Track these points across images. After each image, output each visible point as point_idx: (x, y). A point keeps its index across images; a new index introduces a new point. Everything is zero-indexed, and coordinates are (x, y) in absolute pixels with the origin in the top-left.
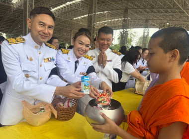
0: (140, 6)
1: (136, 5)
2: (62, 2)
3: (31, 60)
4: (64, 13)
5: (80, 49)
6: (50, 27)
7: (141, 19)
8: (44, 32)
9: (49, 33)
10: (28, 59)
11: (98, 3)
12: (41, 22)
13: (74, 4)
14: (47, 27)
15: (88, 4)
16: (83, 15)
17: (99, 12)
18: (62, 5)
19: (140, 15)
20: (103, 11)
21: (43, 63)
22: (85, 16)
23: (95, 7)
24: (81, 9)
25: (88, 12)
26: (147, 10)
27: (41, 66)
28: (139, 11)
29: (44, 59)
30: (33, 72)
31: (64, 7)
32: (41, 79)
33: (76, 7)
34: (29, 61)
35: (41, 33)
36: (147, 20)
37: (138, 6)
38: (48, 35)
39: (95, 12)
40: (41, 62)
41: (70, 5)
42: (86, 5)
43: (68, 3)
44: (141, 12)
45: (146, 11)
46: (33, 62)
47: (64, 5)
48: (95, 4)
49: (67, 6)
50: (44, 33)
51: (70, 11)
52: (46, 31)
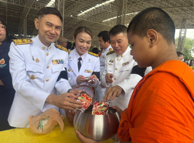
0: (175, 5)
1: (171, 4)
2: (92, 5)
3: (37, 61)
4: (94, 16)
5: (82, 47)
6: (57, 27)
7: (177, 19)
8: (51, 32)
9: (56, 34)
10: (34, 60)
11: (128, 4)
12: (48, 22)
13: (103, 6)
14: (54, 27)
15: (117, 5)
16: (113, 17)
17: (129, 13)
18: (91, 7)
19: (176, 14)
20: (133, 12)
21: (51, 65)
22: (115, 18)
23: (125, 8)
24: (110, 11)
25: (117, 14)
26: (185, 8)
27: (47, 68)
28: (175, 10)
29: (53, 61)
30: (39, 74)
31: (94, 10)
32: (47, 81)
33: (105, 9)
34: (34, 62)
35: (48, 33)
36: (184, 20)
37: (173, 5)
38: (56, 35)
39: (124, 13)
40: (48, 64)
41: (100, 7)
42: (116, 6)
43: (98, 6)
44: (177, 11)
45: (183, 10)
46: (39, 63)
47: (93, 8)
48: (125, 5)
49: (97, 8)
50: (51, 34)
51: (100, 13)
52: (53, 32)
